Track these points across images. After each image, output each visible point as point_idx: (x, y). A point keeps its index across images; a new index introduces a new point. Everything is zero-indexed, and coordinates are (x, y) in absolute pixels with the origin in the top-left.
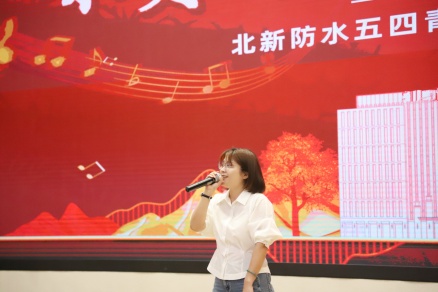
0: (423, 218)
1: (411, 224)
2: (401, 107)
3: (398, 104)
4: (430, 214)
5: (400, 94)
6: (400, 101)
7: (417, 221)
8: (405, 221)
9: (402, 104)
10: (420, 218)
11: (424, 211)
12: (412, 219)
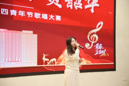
0: (8, 61)
1: (5, 63)
2: (4, 33)
3: (3, 32)
4: (10, 60)
5: (4, 29)
6: (4, 31)
7: (7, 62)
8: (4, 62)
9: (4, 32)
10: (8, 62)
11: (8, 60)
12: (5, 61)
